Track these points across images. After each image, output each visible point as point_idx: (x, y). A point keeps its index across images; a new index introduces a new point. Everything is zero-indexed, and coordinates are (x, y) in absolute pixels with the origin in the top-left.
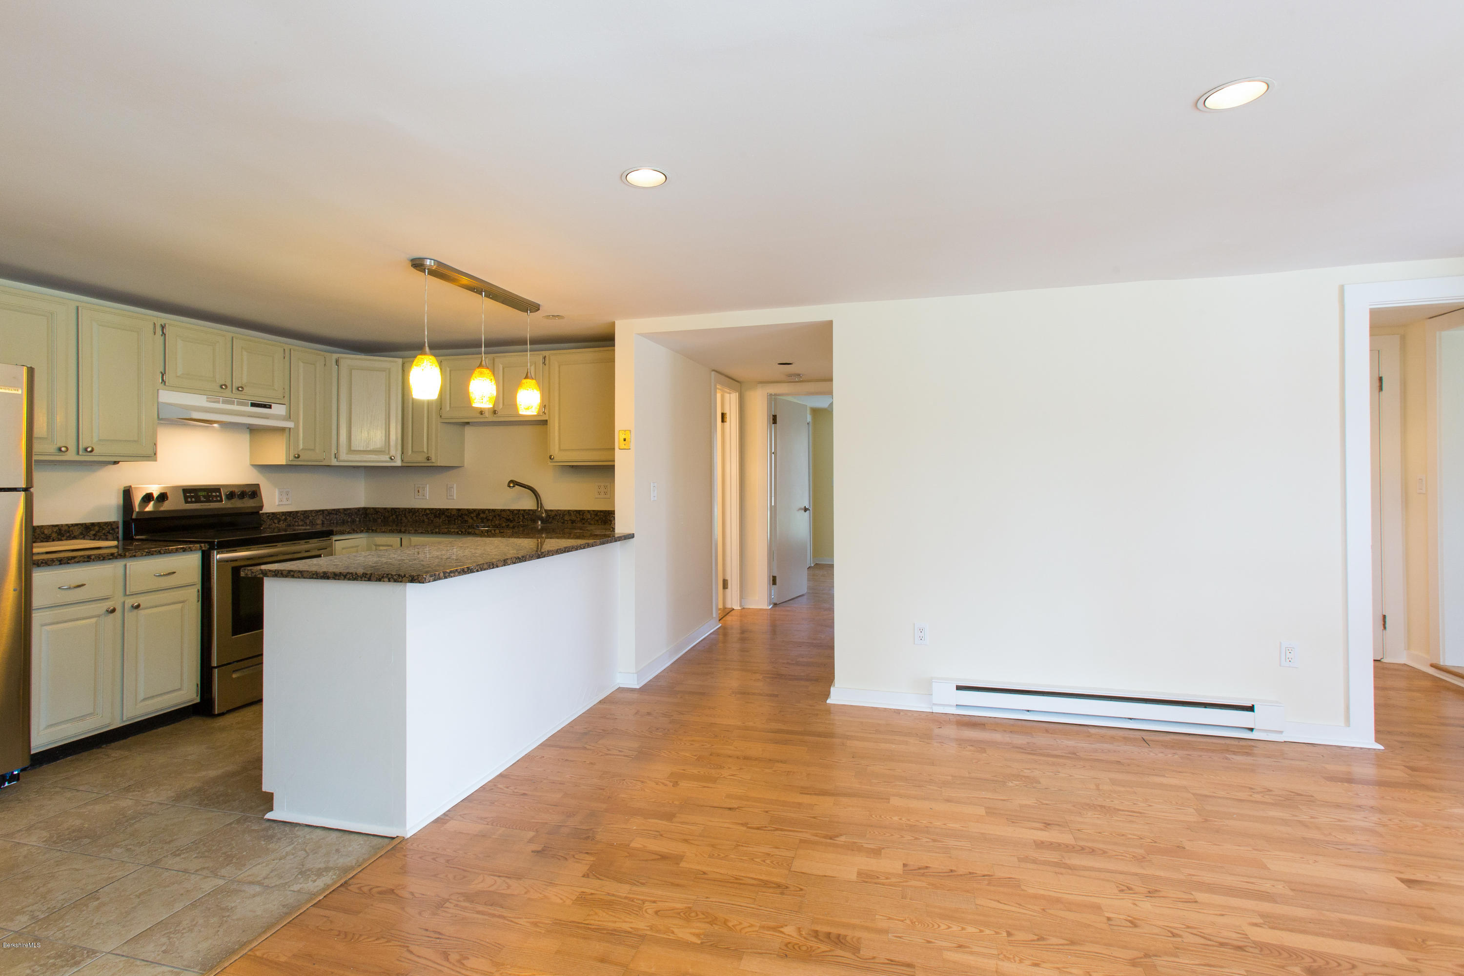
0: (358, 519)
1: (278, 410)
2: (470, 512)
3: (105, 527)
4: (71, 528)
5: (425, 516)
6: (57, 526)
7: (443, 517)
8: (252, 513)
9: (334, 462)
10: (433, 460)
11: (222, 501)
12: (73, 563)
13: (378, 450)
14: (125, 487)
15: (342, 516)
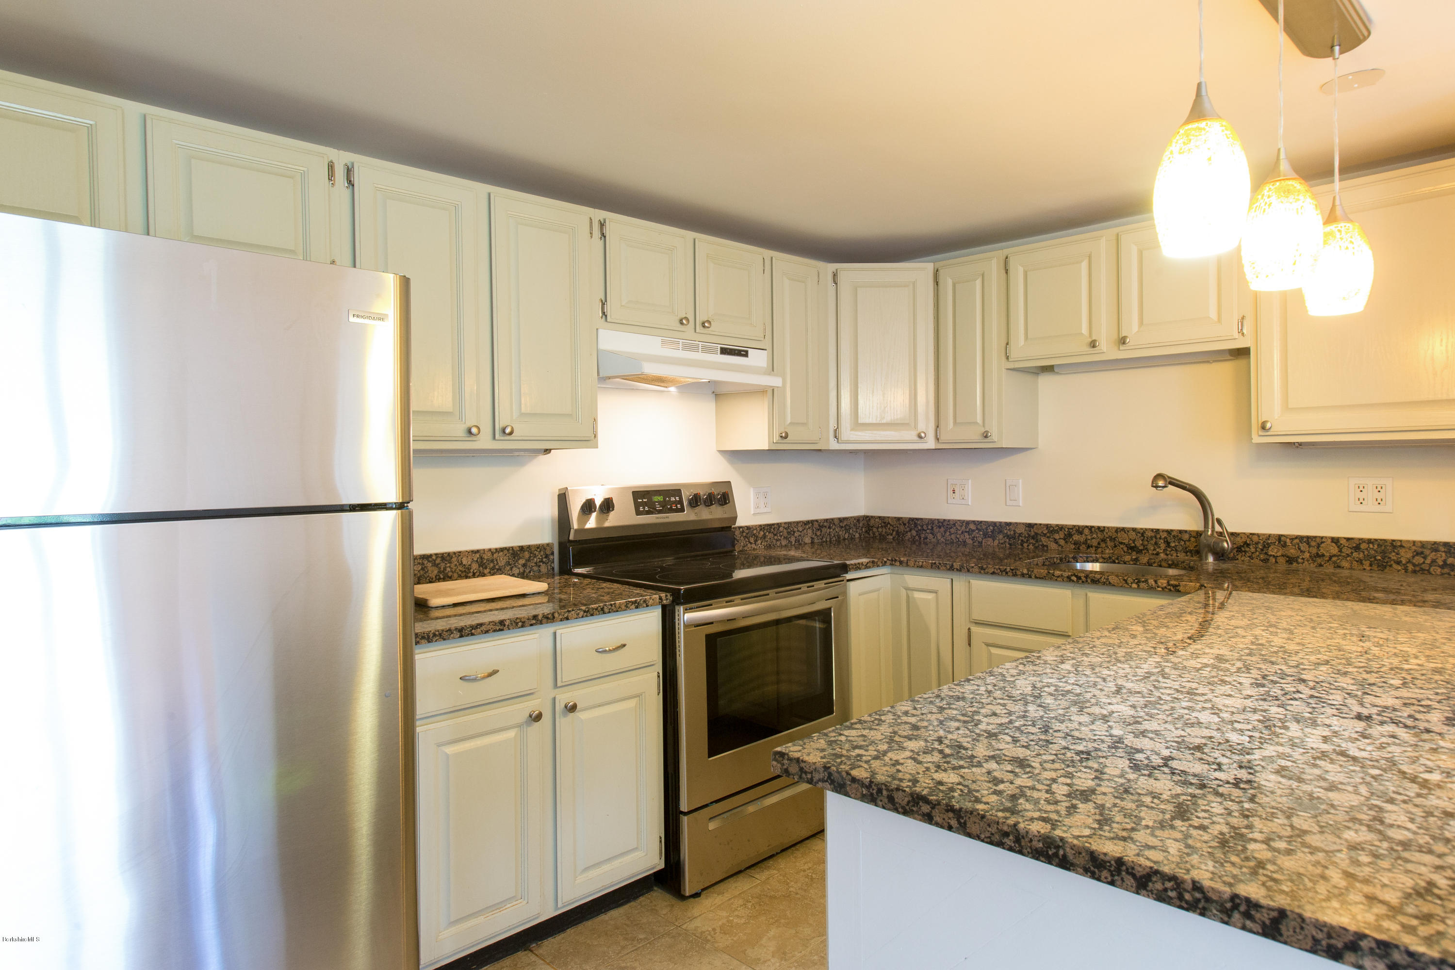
0: (857, 535)
1: (757, 358)
2: (1051, 530)
3: (537, 553)
4: (495, 555)
5: (966, 534)
6: (478, 551)
7: (1001, 536)
8: (723, 529)
9: (834, 445)
10: (994, 436)
11: (684, 511)
12: (479, 634)
13: (899, 422)
14: (560, 490)
15: (837, 530)
